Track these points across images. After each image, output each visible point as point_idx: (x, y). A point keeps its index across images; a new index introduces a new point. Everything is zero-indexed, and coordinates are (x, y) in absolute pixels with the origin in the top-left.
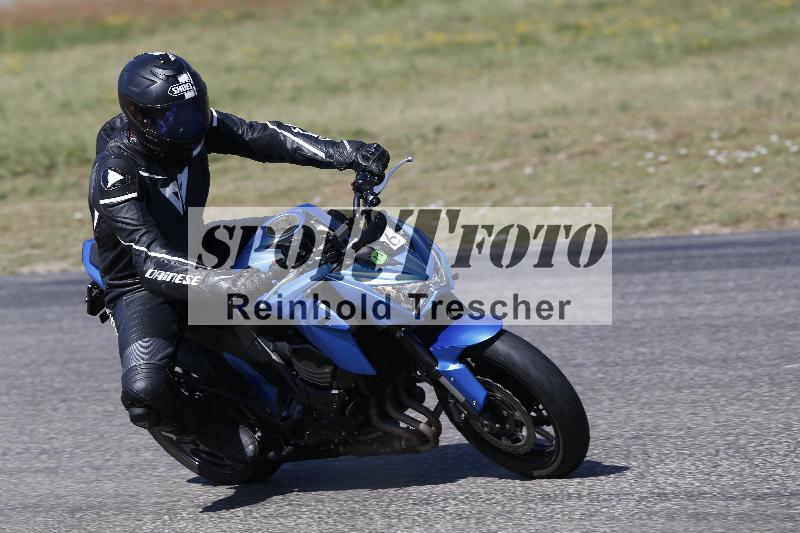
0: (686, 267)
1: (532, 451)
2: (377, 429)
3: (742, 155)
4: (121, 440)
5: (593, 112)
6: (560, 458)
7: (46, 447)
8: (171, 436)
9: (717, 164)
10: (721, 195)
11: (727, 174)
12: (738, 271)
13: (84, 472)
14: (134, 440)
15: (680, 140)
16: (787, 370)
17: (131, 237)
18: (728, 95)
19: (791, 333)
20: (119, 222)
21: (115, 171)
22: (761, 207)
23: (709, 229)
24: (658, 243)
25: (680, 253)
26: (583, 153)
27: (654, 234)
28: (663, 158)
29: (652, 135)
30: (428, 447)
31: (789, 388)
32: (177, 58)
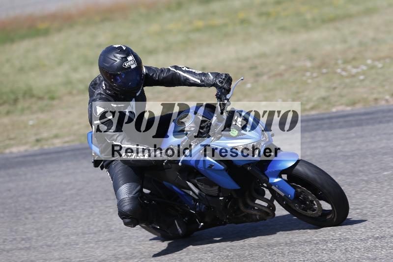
0: (330, 128)
2: (243, 212)
3: (354, 71)
4: (60, 232)
5: (279, 55)
7: (24, 237)
9: (342, 76)
10: (345, 91)
11: (347, 80)
12: (357, 128)
13: (43, 248)
14: (66, 231)
15: (323, 65)
16: (384, 175)
18: (344, 41)
19: (385, 157)
22: (365, 96)
23: (340, 108)
24: (316, 117)
25: (327, 121)
26: (275, 75)
27: (313, 113)
28: (315, 75)
29: (309, 64)
31: (386, 184)
32: (127, 48)
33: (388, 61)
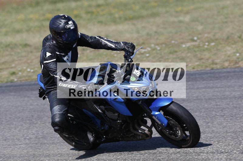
1: (182, 139)
2: (132, 133)
3: (143, 51)
6: (191, 141)
8: (66, 135)
17: (54, 73)
18: (138, 32)
20: (50, 68)
21: (49, 52)
30: (148, 138)
32: (68, 16)
33: (164, 45)
